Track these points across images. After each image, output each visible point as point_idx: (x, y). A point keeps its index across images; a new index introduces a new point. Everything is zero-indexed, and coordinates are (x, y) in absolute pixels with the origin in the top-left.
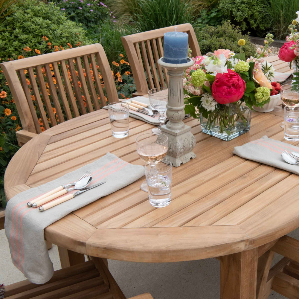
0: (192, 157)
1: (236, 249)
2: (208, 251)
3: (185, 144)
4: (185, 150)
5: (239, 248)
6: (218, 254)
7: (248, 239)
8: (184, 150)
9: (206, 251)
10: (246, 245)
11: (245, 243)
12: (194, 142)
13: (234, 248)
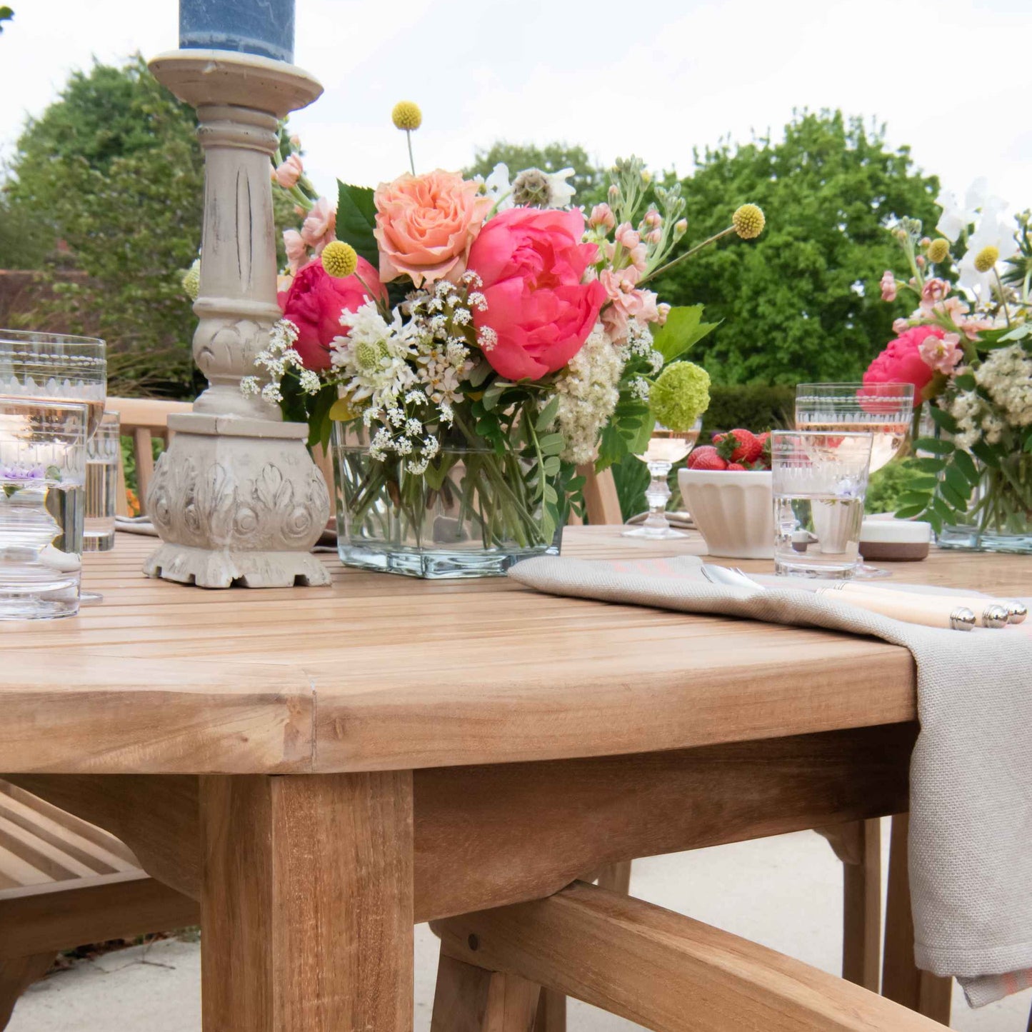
0: (308, 576)
1: (225, 743)
2: (42, 721)
3: (261, 486)
4: (260, 514)
5: (246, 740)
6: (109, 750)
7: (309, 694)
8: (257, 515)
9: (31, 717)
10: (292, 735)
11: (285, 713)
12: (318, 503)
13: (211, 731)
